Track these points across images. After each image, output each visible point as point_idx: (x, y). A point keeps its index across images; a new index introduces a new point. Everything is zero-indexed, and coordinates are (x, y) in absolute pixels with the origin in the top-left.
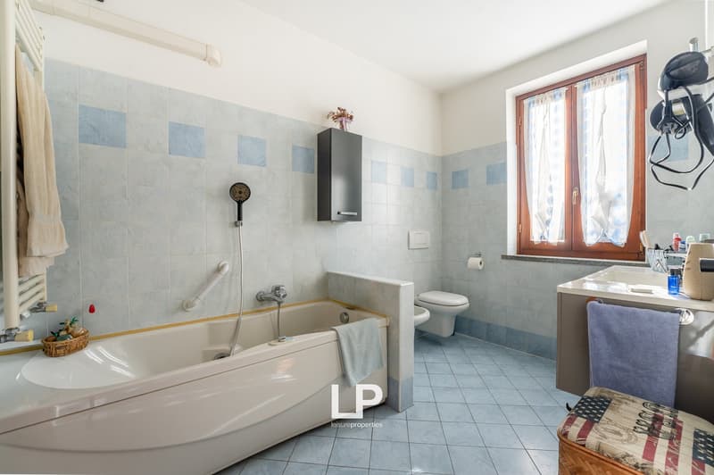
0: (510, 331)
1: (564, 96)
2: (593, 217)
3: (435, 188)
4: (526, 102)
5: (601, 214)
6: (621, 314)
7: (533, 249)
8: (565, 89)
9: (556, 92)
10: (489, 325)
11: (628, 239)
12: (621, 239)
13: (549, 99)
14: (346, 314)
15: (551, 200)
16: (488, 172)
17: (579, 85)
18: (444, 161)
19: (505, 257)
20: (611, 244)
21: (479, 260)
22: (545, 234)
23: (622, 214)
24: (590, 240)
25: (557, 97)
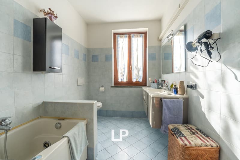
0: (114, 111)
1: (128, 37)
2: (135, 74)
3: (85, 60)
4: (117, 36)
5: (137, 73)
6: (171, 101)
7: (119, 84)
8: (128, 35)
9: (125, 35)
10: (107, 111)
11: (142, 80)
12: (141, 80)
13: (124, 37)
14: (59, 123)
15: (124, 68)
16: (106, 57)
17: (131, 35)
18: (88, 50)
19: (112, 87)
20: (139, 81)
21: (103, 88)
22: (123, 79)
23: (141, 73)
24: (134, 81)
25: (126, 37)
